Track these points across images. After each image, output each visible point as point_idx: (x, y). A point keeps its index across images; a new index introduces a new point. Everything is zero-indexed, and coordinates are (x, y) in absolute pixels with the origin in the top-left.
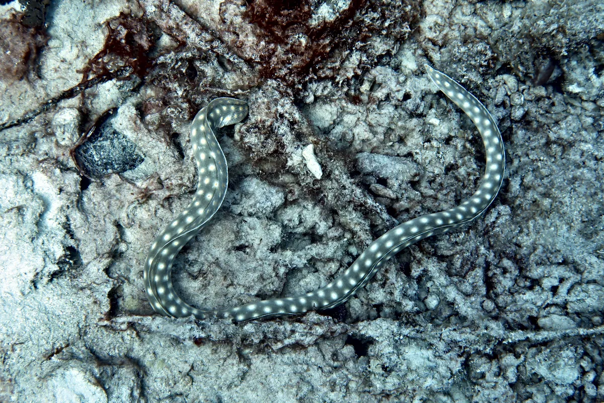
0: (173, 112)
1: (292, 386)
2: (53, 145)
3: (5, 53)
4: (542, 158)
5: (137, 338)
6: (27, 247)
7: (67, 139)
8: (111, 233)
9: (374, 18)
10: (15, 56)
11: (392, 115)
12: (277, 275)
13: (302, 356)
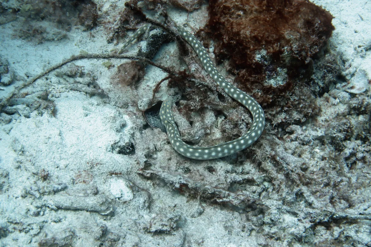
0: (193, 104)
1: (223, 222)
2: (135, 110)
3: (125, 74)
4: (369, 172)
5: (152, 186)
6: (114, 133)
7: (142, 106)
8: (152, 147)
9: (295, 99)
10: (129, 75)
11: (297, 145)
12: (226, 181)
13: (231, 215)
